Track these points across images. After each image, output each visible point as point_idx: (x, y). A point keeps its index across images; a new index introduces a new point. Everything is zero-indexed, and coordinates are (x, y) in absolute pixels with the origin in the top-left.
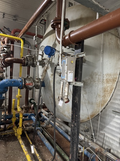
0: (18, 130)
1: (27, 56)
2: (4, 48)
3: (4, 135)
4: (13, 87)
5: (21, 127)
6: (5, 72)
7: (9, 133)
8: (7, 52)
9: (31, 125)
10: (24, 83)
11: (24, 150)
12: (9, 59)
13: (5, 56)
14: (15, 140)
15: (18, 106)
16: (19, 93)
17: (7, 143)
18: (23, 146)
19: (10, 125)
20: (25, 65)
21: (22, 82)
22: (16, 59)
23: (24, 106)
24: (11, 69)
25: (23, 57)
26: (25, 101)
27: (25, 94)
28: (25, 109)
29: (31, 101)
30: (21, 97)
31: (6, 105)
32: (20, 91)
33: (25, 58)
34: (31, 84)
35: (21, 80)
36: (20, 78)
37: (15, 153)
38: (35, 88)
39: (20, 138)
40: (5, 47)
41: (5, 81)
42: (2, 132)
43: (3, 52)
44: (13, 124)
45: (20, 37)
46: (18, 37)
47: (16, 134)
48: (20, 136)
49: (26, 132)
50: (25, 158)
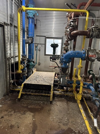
0: (78, 96)
1: (92, 27)
2: (70, 22)
3: (67, 96)
4: (75, 58)
5: (81, 94)
6: (70, 45)
7: (70, 95)
8: (73, 26)
9: (88, 93)
10: (87, 55)
11: (83, 114)
12: (75, 32)
13: (71, 30)
14: (75, 102)
15: (78, 75)
16: (80, 64)
17: (69, 102)
18: (82, 111)
19: (71, 89)
20: (90, 37)
21: (85, 53)
22: (81, 32)
23: (84, 75)
24: (75, 42)
25: (88, 29)
26: (84, 71)
27: (85, 65)
28: (84, 78)
29: (90, 72)
30: (82, 67)
31: (69, 72)
32: (81, 62)
33: (90, 30)
34: (94, 56)
35: (84, 52)
36: (84, 50)
37: (75, 113)
38: (98, 60)
39: (79, 103)
40: (72, 22)
41: (70, 53)
42: (65, 93)
43: (70, 26)
44: (74, 89)
45: (86, 10)
46: (84, 9)
47: (76, 98)
48: (79, 101)
49: (84, 99)
50: (83, 121)
